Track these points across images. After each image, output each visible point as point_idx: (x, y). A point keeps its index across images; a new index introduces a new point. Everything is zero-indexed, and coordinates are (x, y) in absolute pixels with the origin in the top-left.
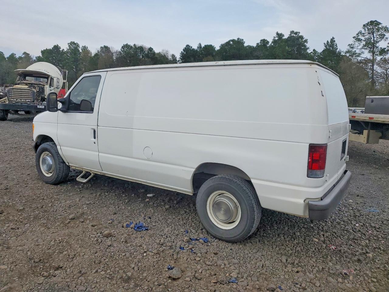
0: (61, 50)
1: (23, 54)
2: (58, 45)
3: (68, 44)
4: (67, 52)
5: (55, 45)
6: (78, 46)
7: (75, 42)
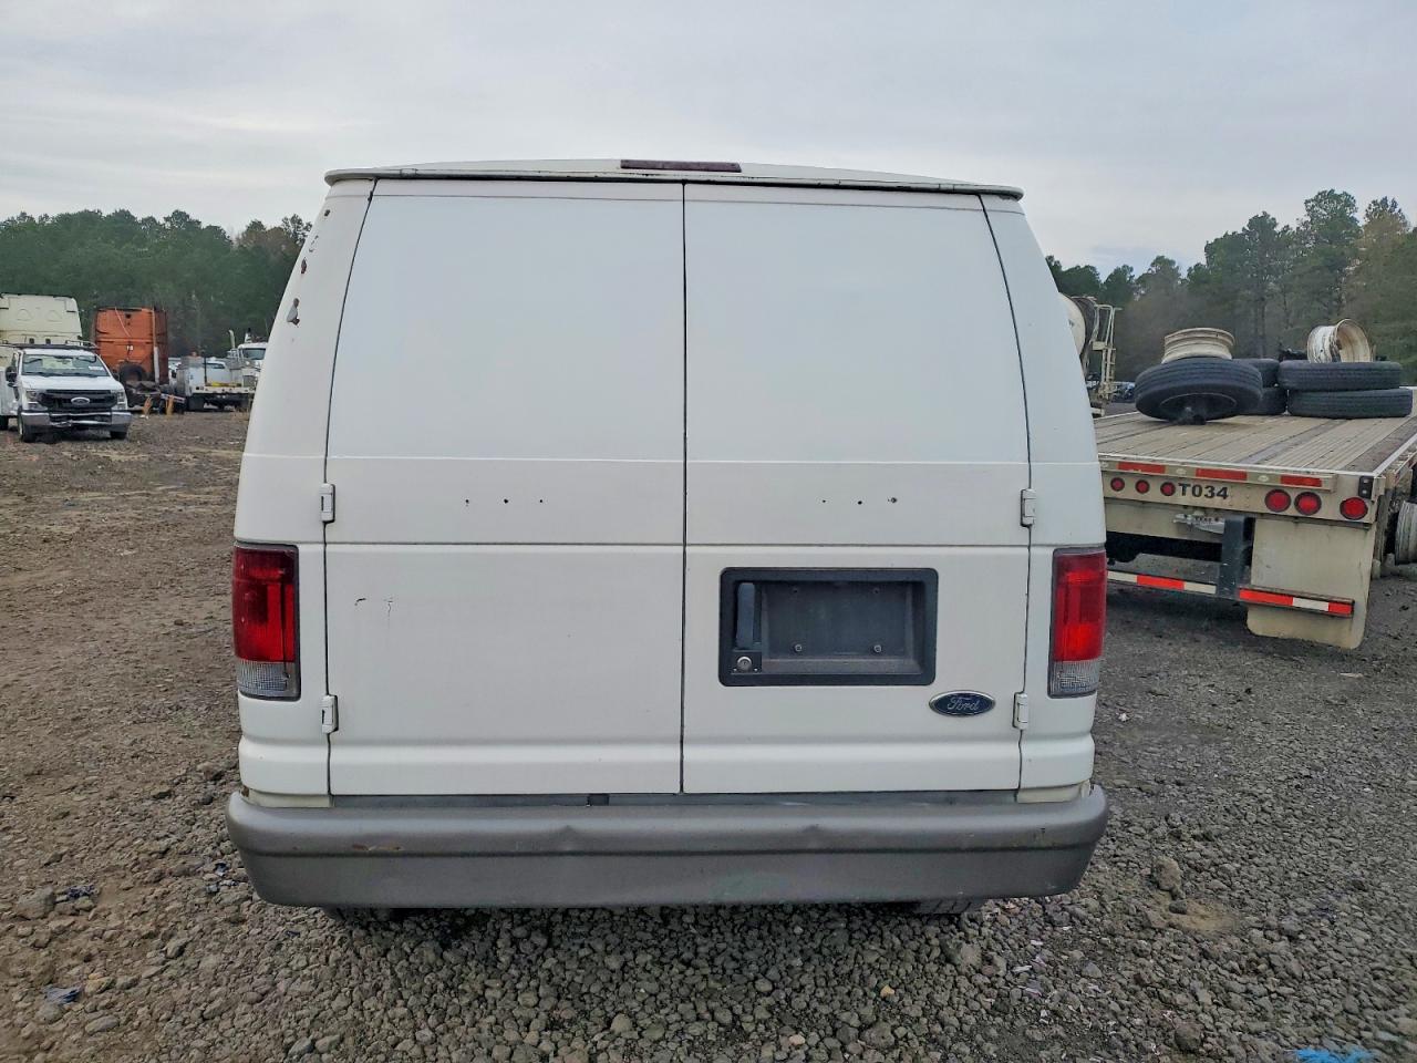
0: (1278, 229)
1: (1153, 265)
2: (1266, 215)
3: (1307, 202)
4: (1301, 235)
5: (1256, 217)
6: (1348, 201)
7: (1338, 192)
